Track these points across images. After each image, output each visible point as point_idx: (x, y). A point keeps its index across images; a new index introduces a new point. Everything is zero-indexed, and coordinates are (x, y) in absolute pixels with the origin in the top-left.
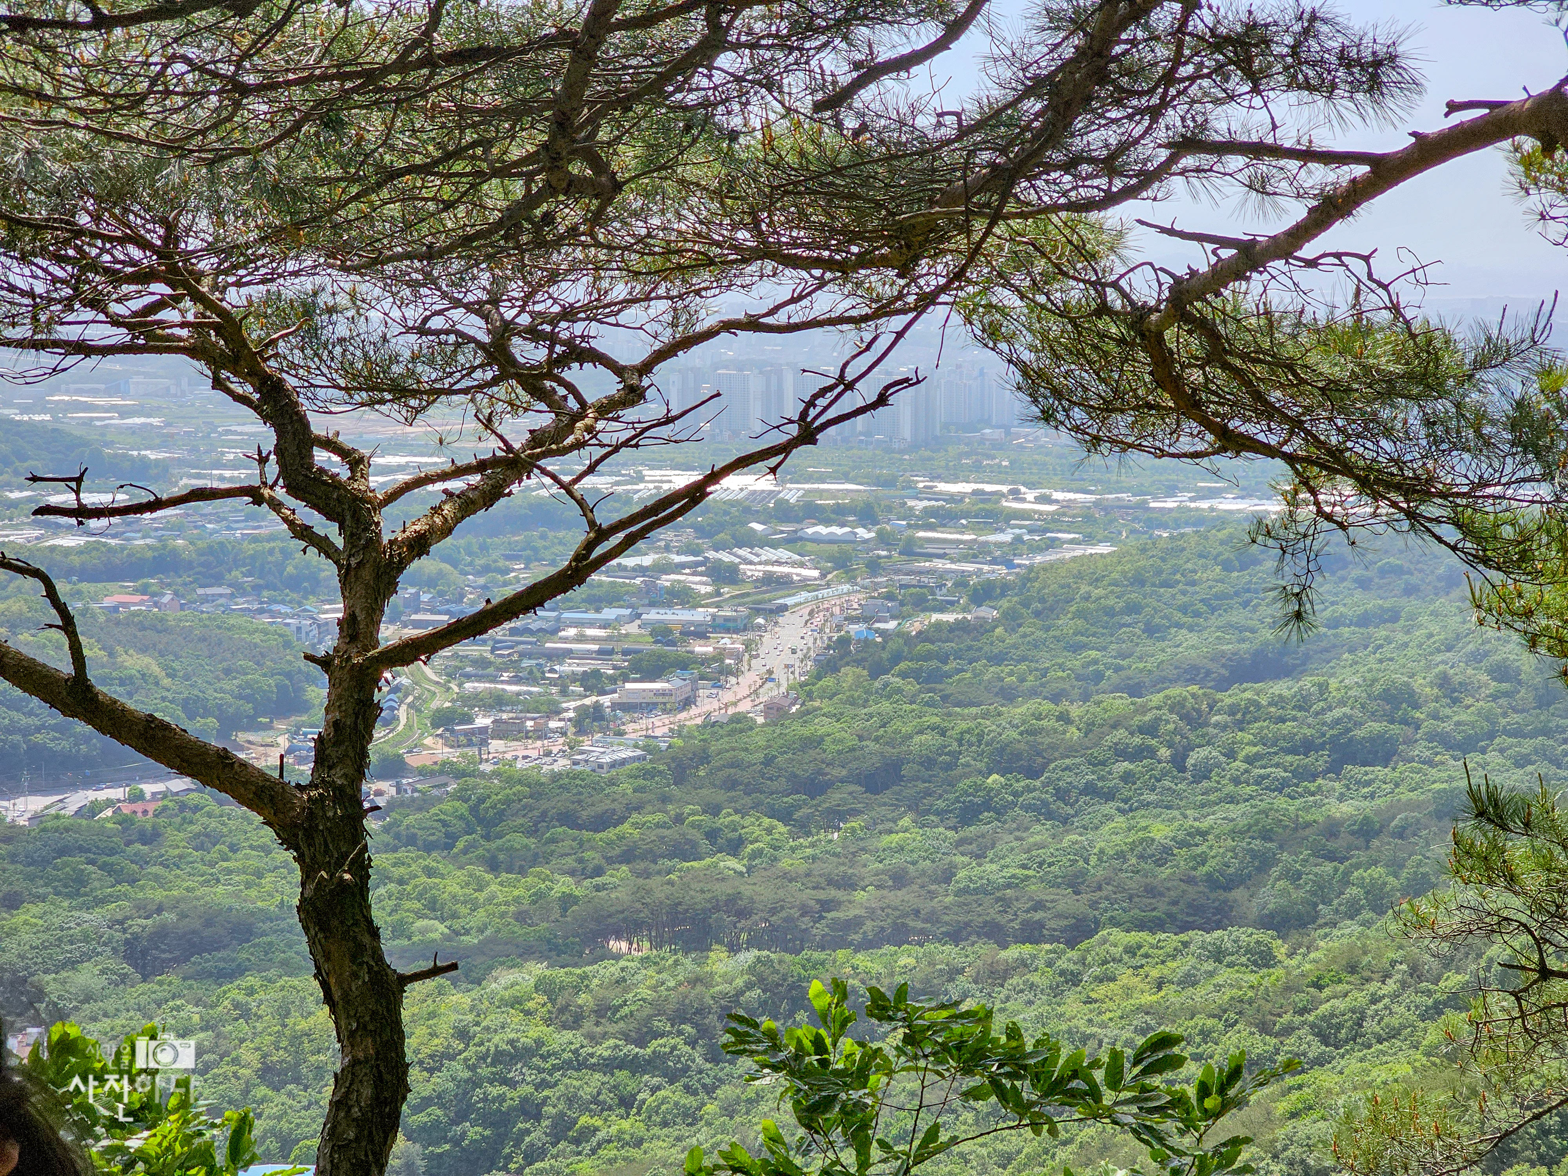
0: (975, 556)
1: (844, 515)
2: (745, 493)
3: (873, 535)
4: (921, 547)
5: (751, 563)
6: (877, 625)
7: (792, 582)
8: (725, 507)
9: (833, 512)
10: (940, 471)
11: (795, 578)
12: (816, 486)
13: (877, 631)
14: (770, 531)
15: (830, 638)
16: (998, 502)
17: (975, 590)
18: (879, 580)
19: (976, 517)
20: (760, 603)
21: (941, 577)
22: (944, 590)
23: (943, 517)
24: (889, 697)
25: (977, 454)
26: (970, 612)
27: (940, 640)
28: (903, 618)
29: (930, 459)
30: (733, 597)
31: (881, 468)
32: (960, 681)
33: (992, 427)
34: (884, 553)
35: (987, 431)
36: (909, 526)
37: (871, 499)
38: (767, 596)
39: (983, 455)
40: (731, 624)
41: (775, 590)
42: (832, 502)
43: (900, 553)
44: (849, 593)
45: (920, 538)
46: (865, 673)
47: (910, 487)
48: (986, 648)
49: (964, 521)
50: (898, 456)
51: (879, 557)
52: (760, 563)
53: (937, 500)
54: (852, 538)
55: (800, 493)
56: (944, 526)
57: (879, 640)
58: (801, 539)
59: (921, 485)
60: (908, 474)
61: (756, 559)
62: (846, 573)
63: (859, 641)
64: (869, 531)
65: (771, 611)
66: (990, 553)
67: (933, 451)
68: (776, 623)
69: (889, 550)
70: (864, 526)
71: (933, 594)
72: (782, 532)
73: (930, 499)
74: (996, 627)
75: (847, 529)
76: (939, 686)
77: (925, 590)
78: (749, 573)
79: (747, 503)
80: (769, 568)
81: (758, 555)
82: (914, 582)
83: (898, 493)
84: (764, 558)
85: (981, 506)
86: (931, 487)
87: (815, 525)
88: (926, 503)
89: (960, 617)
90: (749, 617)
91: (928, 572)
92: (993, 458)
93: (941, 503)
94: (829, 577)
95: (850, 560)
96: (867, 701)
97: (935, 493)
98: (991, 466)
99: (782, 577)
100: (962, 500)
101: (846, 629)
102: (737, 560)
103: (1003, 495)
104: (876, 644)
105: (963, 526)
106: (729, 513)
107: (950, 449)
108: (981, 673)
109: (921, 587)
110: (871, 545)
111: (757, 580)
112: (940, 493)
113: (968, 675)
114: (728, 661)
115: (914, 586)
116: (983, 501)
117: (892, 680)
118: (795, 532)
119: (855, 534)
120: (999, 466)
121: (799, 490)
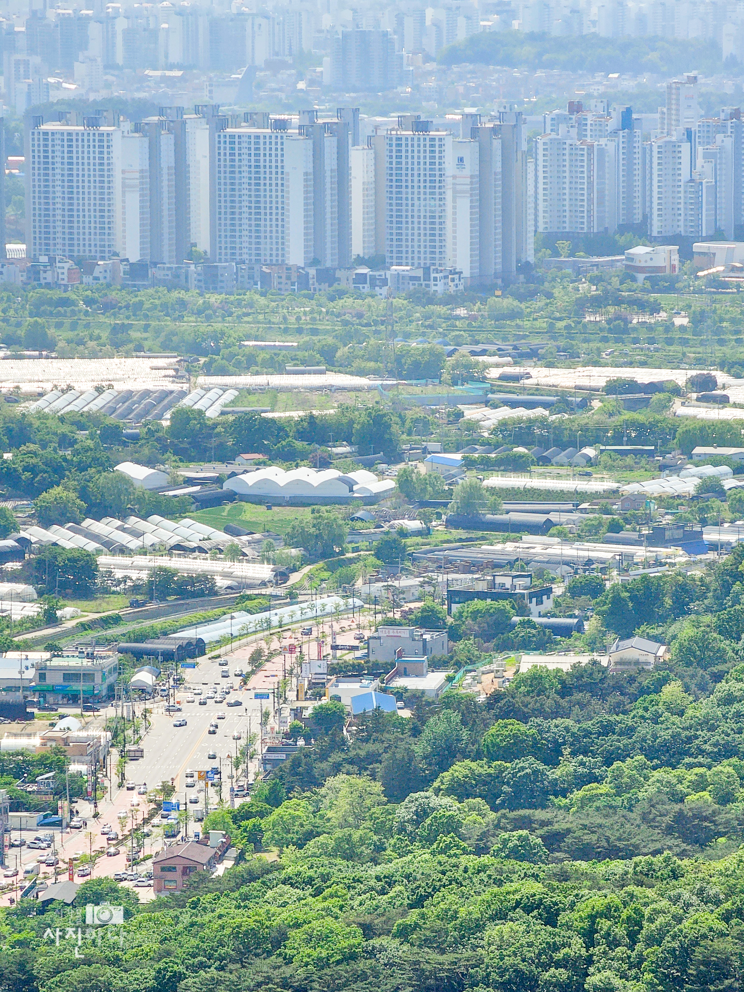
0: (615, 527)
1: (323, 441)
2: (107, 396)
3: (389, 484)
4: (494, 509)
5: (123, 550)
6: (400, 682)
7: (213, 592)
8: (64, 429)
9: (302, 435)
10: (535, 341)
11: (221, 582)
12: (261, 380)
13: (400, 695)
14: (164, 480)
15: (297, 713)
16: (665, 406)
17: (617, 601)
18: (404, 582)
19: (618, 439)
20: (141, 637)
21: (540, 574)
22: (548, 604)
23: (544, 443)
24: (429, 840)
25: (618, 302)
26: (604, 649)
27: (540, 712)
28: (458, 665)
29: (514, 315)
30: (84, 627)
31: (407, 336)
32: (585, 802)
33: (652, 241)
34: (415, 525)
35: (640, 250)
36: (469, 464)
37: (386, 407)
38: (158, 623)
39: (632, 302)
40: (79, 686)
41: (176, 609)
42: (296, 414)
43: (451, 523)
44: (337, 613)
45: (492, 490)
46: (377, 787)
47: (473, 379)
48: (644, 730)
49: (590, 451)
50: (442, 310)
51: (403, 533)
52: (143, 551)
53: (530, 405)
54: (344, 491)
55: (230, 395)
56: (545, 461)
57: (406, 714)
58: (232, 497)
59: (494, 373)
60: (464, 350)
61: (134, 543)
62: (331, 568)
63: (362, 718)
64: (381, 474)
65: (168, 656)
66: (648, 519)
67: (521, 298)
68: (179, 681)
69: (426, 519)
70: (369, 466)
71: (523, 611)
72: (190, 482)
73: (513, 405)
74: (664, 681)
75: (331, 474)
76: (540, 814)
77: (505, 604)
78: (119, 574)
79: (112, 420)
80: (165, 562)
81: (138, 534)
82: (481, 587)
83: (443, 391)
84: (149, 540)
85: (627, 415)
86: (516, 378)
87: (259, 464)
88: (505, 413)
89: (585, 659)
90: (119, 669)
91: (511, 564)
92: (655, 309)
93: (540, 412)
94: (295, 578)
95: (338, 539)
96: (380, 848)
97: (524, 389)
98: (651, 328)
99: (192, 580)
100: (584, 405)
101: (331, 691)
102: (91, 546)
103: (676, 391)
104: (401, 724)
105: (590, 462)
106: (72, 443)
107: (557, 292)
108: (633, 784)
109: (496, 597)
110: (386, 506)
111: (136, 589)
112: (538, 390)
113: (604, 788)
114: (74, 768)
115: (482, 596)
116: (632, 406)
117: (435, 801)
118: (219, 480)
119: (350, 484)
120: (668, 327)
121: (225, 388)
